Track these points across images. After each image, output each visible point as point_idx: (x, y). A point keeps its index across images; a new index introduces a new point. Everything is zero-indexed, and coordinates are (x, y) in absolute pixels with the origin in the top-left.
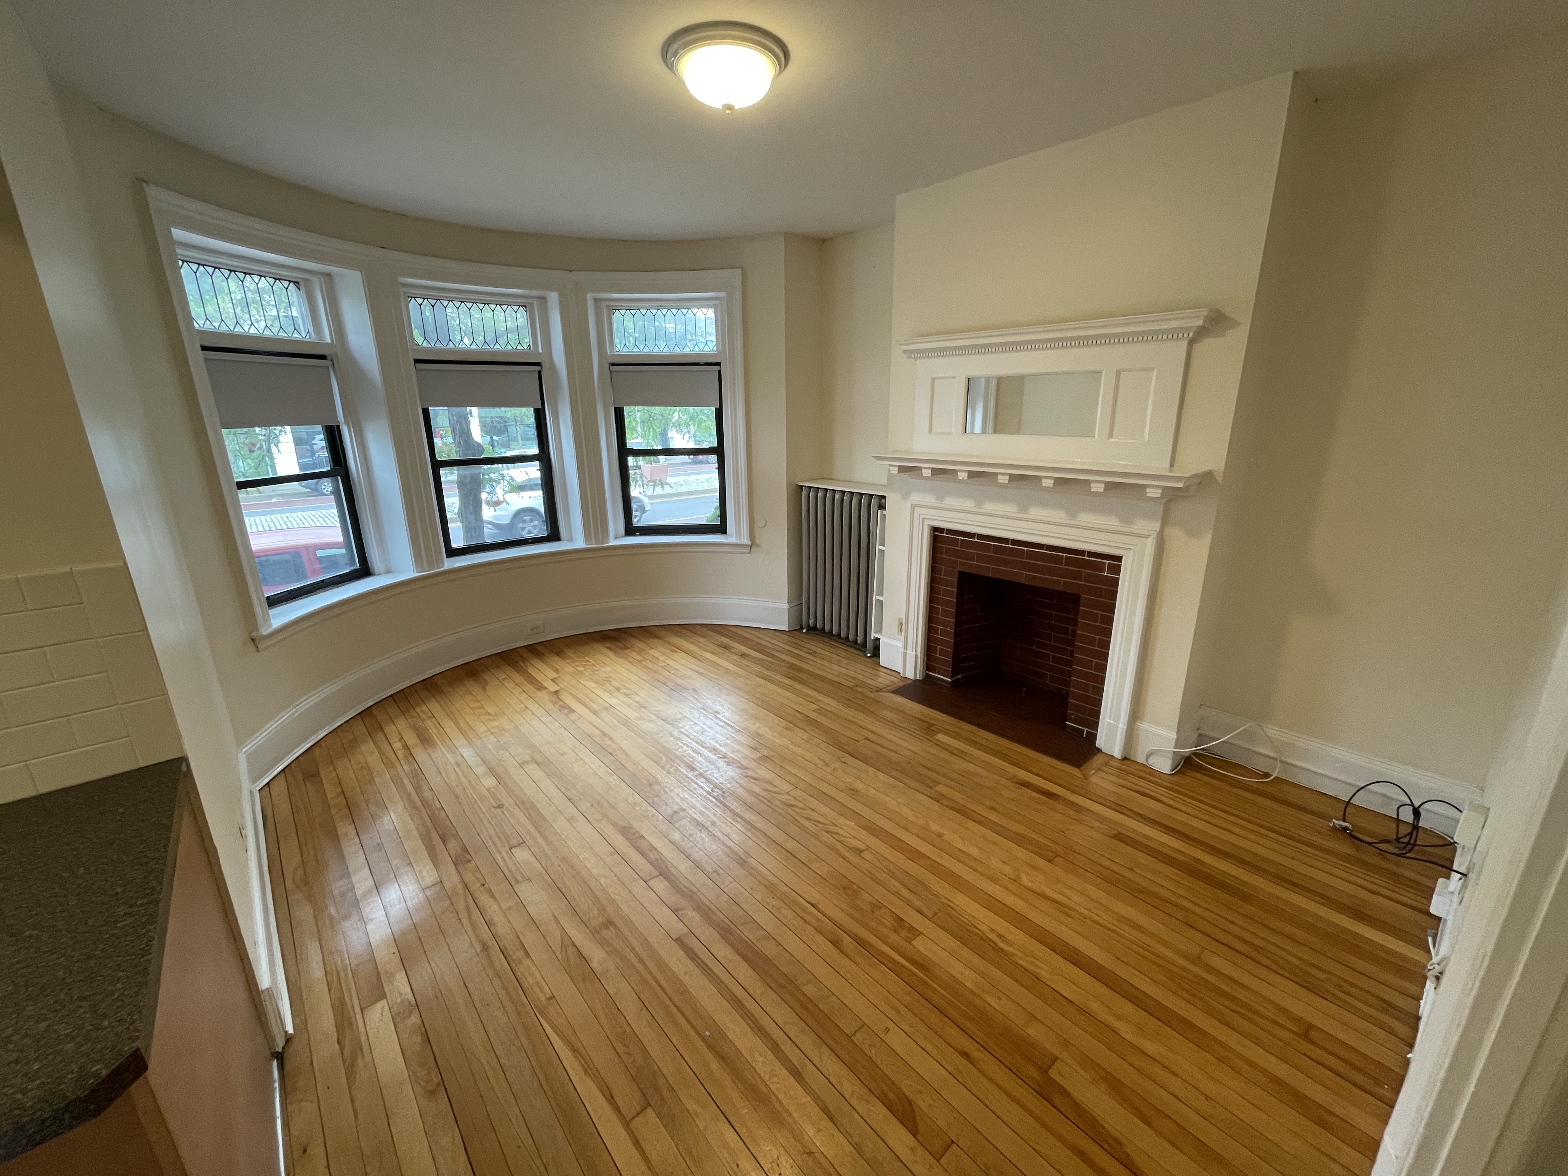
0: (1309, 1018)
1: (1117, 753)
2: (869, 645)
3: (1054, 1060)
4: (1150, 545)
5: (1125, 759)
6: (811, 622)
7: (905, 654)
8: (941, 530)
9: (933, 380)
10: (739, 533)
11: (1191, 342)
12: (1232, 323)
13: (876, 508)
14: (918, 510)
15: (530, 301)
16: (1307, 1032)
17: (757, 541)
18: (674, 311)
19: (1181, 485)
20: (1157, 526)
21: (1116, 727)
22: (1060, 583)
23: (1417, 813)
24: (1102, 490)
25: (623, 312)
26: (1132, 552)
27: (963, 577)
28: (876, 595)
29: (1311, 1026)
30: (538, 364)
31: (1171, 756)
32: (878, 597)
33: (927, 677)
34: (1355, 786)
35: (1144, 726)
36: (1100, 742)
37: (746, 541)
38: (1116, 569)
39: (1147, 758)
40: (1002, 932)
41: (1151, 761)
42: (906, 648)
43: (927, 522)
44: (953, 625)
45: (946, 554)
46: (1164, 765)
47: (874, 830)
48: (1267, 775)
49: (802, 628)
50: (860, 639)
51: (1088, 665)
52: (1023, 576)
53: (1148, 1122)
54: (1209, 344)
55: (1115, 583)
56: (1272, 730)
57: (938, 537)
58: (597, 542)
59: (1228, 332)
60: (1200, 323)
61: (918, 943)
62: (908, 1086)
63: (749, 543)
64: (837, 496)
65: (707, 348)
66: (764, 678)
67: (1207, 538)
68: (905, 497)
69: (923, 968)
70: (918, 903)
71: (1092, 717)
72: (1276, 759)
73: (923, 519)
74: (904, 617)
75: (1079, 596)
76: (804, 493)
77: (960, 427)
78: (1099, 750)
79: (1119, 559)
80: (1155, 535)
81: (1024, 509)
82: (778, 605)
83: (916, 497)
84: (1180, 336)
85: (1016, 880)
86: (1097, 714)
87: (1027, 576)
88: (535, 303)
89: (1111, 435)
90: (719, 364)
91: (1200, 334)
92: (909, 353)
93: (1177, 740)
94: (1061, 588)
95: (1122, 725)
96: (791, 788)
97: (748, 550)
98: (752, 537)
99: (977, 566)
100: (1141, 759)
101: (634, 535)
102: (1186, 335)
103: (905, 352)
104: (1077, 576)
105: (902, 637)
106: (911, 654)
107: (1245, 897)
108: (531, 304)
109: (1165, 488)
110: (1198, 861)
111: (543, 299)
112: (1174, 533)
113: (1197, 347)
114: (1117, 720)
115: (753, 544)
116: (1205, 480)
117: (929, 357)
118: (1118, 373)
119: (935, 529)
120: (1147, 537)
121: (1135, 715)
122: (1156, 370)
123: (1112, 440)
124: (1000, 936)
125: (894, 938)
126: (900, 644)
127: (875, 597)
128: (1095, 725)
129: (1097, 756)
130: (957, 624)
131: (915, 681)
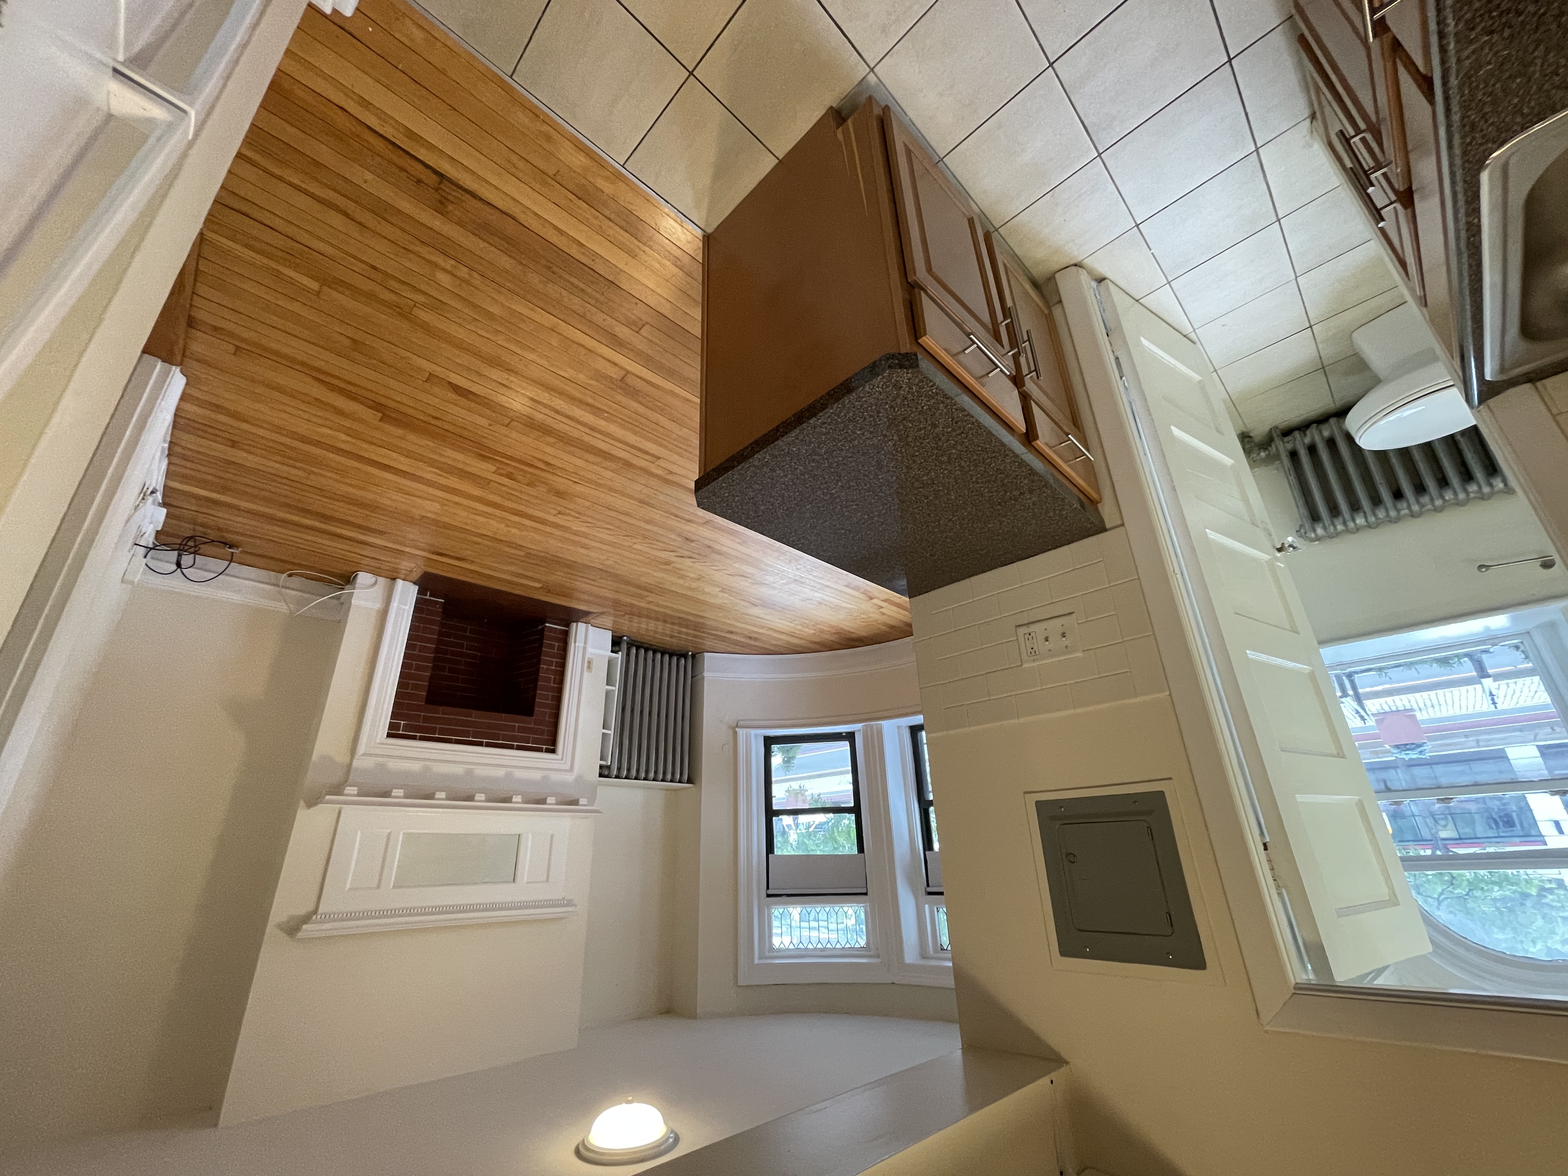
0: (234, 450)
1: (400, 583)
2: (624, 646)
3: (381, 420)
4: (362, 748)
5: (394, 579)
6: (683, 661)
7: (585, 643)
8: (548, 751)
9: (547, 880)
10: (748, 737)
11: (315, 912)
12: (282, 927)
13: (612, 767)
14: (568, 767)
15: (939, 955)
16: (234, 444)
17: (731, 732)
18: (810, 946)
19: (328, 797)
20: (356, 763)
21: (400, 602)
22: (441, 712)
23: (179, 565)
24: (394, 790)
25: (857, 946)
26: (378, 741)
27: (528, 710)
28: (614, 691)
29: (232, 447)
30: (930, 893)
31: (357, 585)
32: (613, 688)
33: (568, 625)
34: (227, 575)
35: (378, 605)
36: (415, 589)
37: (741, 732)
38: (392, 726)
39: (376, 582)
40: (440, 478)
41: (374, 579)
42: (585, 648)
43: (560, 757)
44: (541, 670)
45: (543, 731)
46: (363, 578)
47: (556, 526)
48: (290, 575)
49: (693, 656)
50: (634, 650)
51: (423, 649)
52: (476, 717)
53: (317, 399)
54: (302, 911)
55: (394, 715)
56: (283, 608)
57: (550, 744)
58: (872, 726)
59: (285, 920)
60: (304, 927)
61: (493, 468)
62: (463, 401)
63: (737, 729)
64: (652, 775)
65: (781, 911)
66: (702, 617)
67: (315, 757)
68: (579, 778)
69: (484, 456)
70: (504, 489)
71: (420, 607)
72: (283, 587)
73: (562, 759)
74: (586, 674)
75: (426, 703)
76: (686, 777)
77: (522, 841)
78: (415, 583)
79: (389, 735)
80: (356, 756)
81: (469, 772)
82: (712, 674)
83: (570, 778)
84: (323, 917)
85: (443, 505)
86: (417, 609)
87: (471, 717)
88: (931, 953)
89: (389, 834)
90: (769, 896)
91: (306, 919)
92: (570, 903)
93: (351, 598)
94: (441, 708)
95: (394, 605)
96: (634, 546)
97: (740, 723)
98: (735, 734)
99: (517, 722)
100: (381, 580)
101: (847, 733)
102: (319, 917)
103: (575, 905)
104: (426, 719)
105: (588, 656)
106: (580, 644)
107: (289, 506)
108: (936, 951)
109: (342, 794)
110: (325, 523)
111: (924, 956)
112: (342, 758)
113: (311, 907)
114: (399, 609)
115: (734, 728)
116: (312, 803)
117: (549, 900)
118: (378, 887)
119: (553, 751)
120: (364, 754)
121: (384, 614)
122: (348, 886)
123: (388, 831)
124: (441, 475)
125: (509, 469)
126: (590, 650)
127: (616, 689)
128: (418, 602)
129: (416, 579)
130: (537, 671)
131: (577, 621)
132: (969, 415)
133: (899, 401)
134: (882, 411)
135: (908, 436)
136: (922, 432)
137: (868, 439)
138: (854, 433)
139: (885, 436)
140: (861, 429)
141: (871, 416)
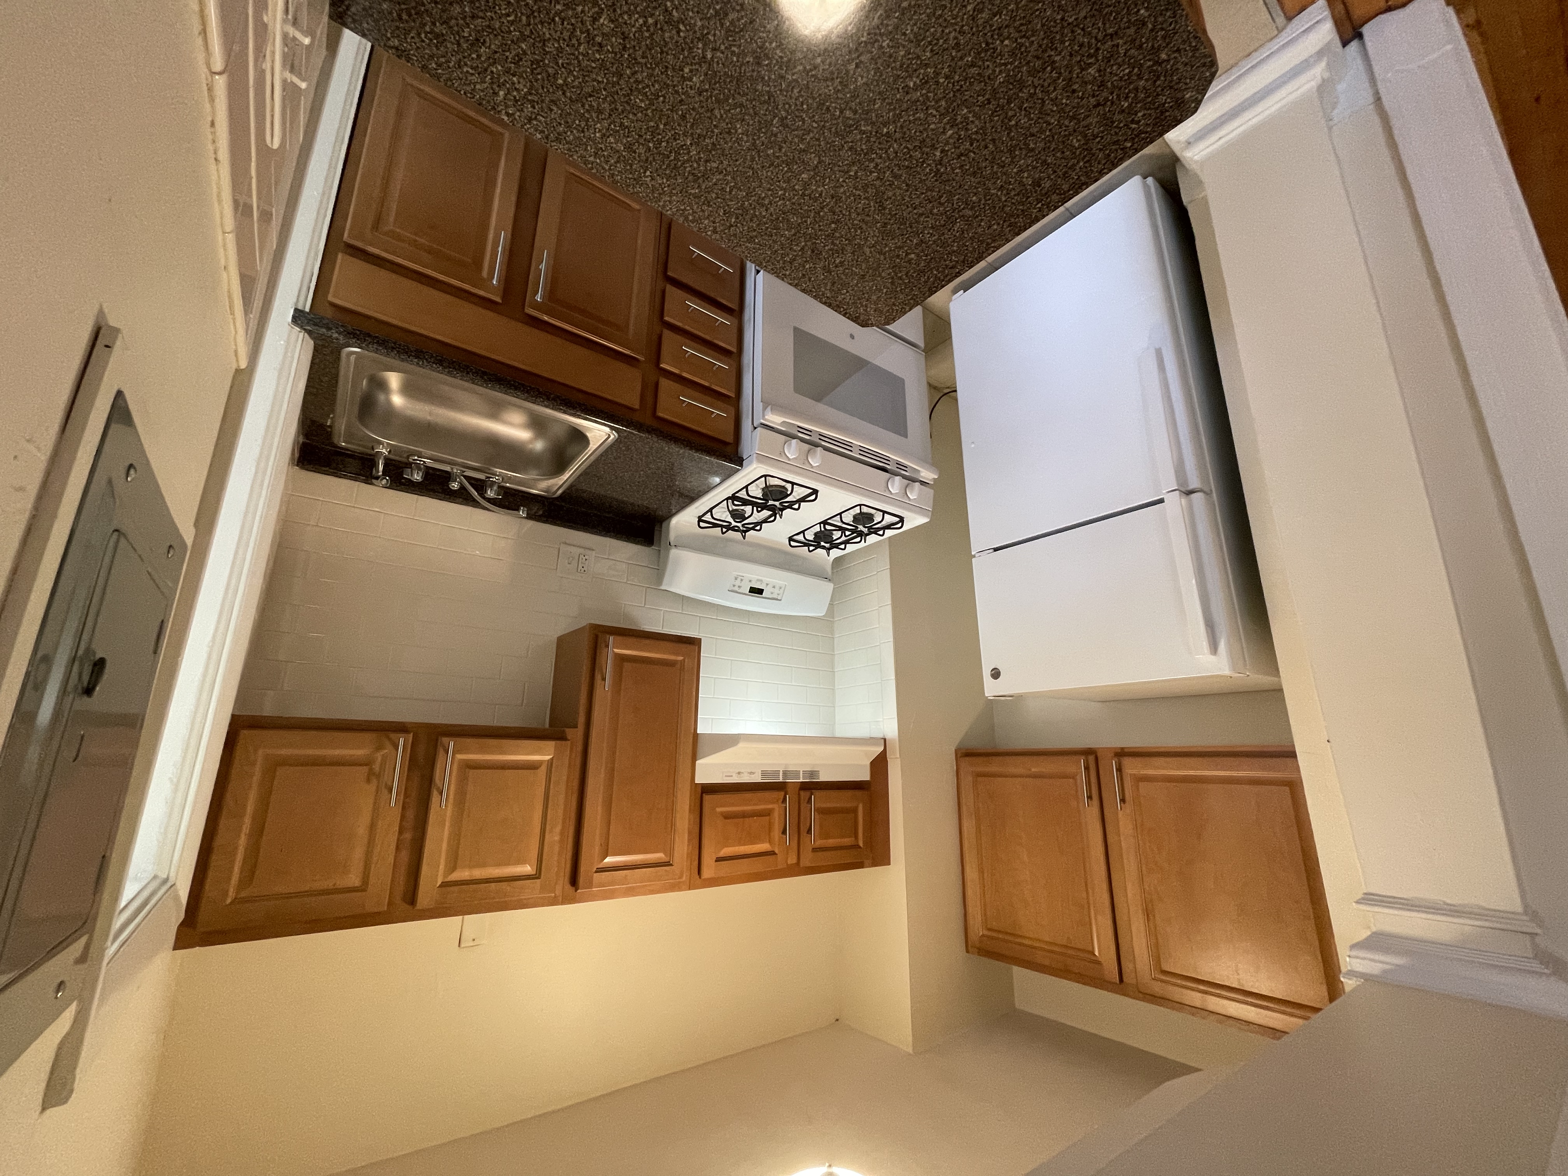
132: (796, 286)
133: (874, 297)
134: (889, 285)
135: (853, 253)
136: (838, 261)
137: (900, 248)
138: (918, 255)
139: (880, 253)
140: (910, 262)
141: (900, 278)
